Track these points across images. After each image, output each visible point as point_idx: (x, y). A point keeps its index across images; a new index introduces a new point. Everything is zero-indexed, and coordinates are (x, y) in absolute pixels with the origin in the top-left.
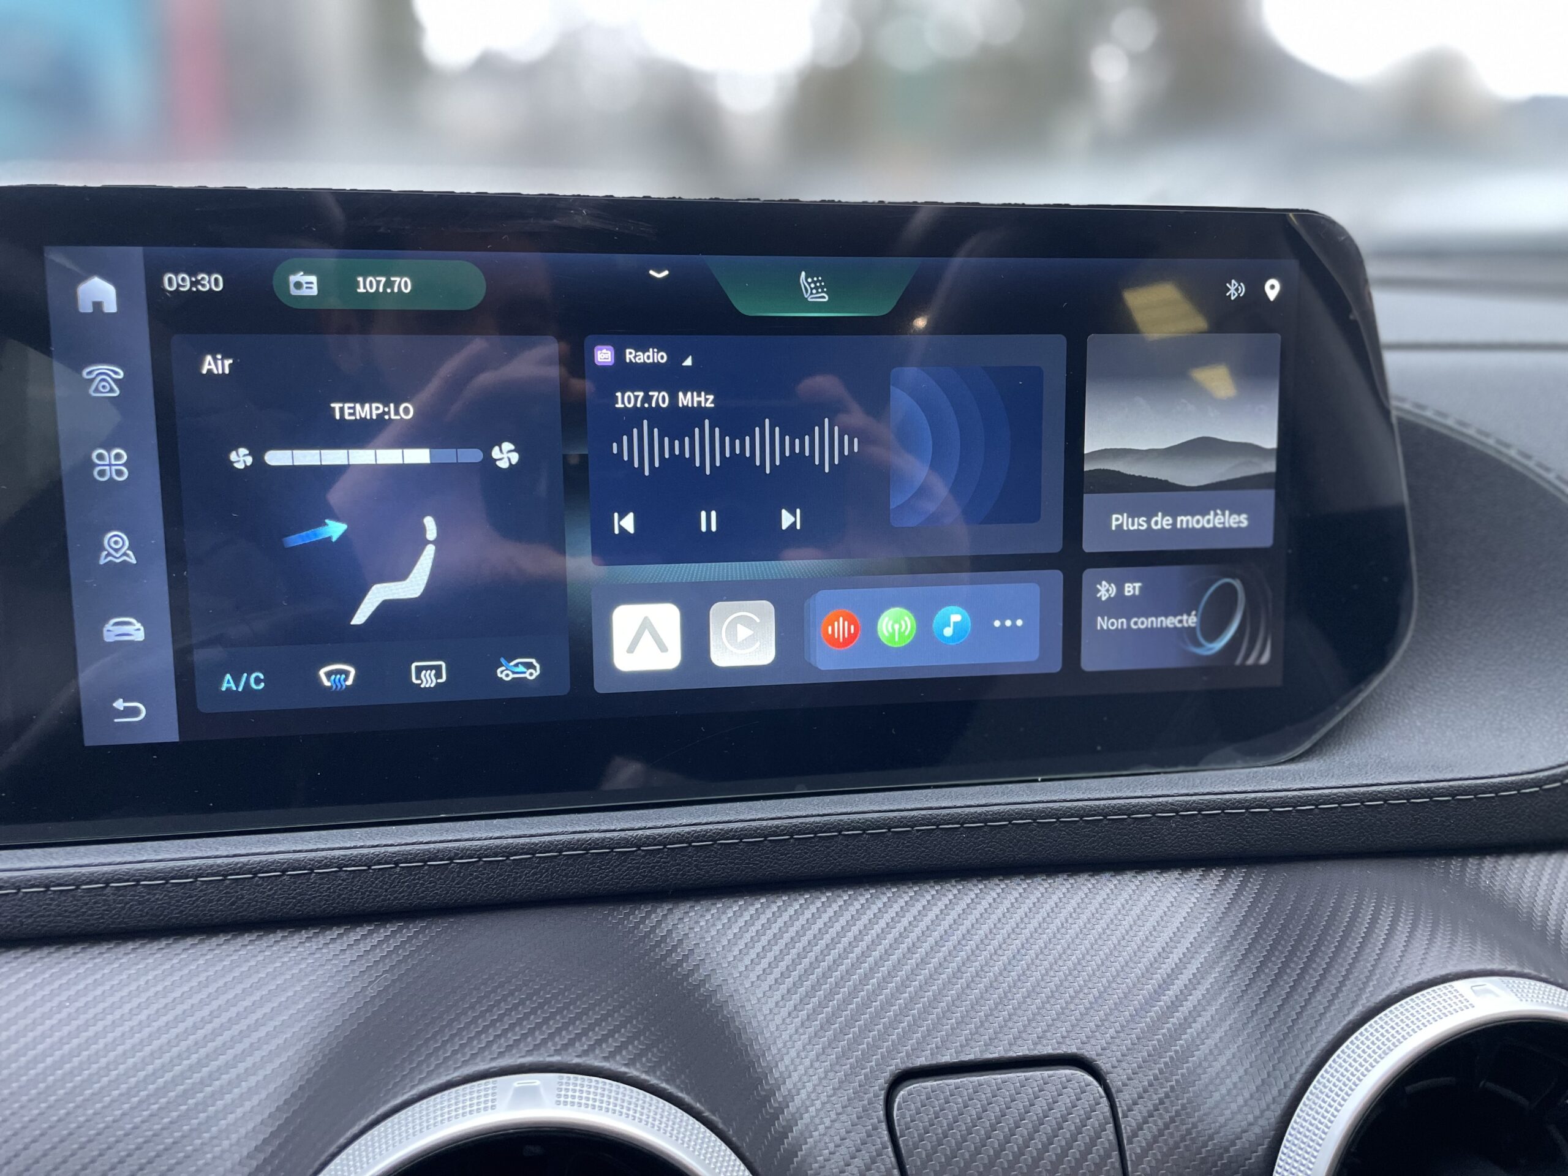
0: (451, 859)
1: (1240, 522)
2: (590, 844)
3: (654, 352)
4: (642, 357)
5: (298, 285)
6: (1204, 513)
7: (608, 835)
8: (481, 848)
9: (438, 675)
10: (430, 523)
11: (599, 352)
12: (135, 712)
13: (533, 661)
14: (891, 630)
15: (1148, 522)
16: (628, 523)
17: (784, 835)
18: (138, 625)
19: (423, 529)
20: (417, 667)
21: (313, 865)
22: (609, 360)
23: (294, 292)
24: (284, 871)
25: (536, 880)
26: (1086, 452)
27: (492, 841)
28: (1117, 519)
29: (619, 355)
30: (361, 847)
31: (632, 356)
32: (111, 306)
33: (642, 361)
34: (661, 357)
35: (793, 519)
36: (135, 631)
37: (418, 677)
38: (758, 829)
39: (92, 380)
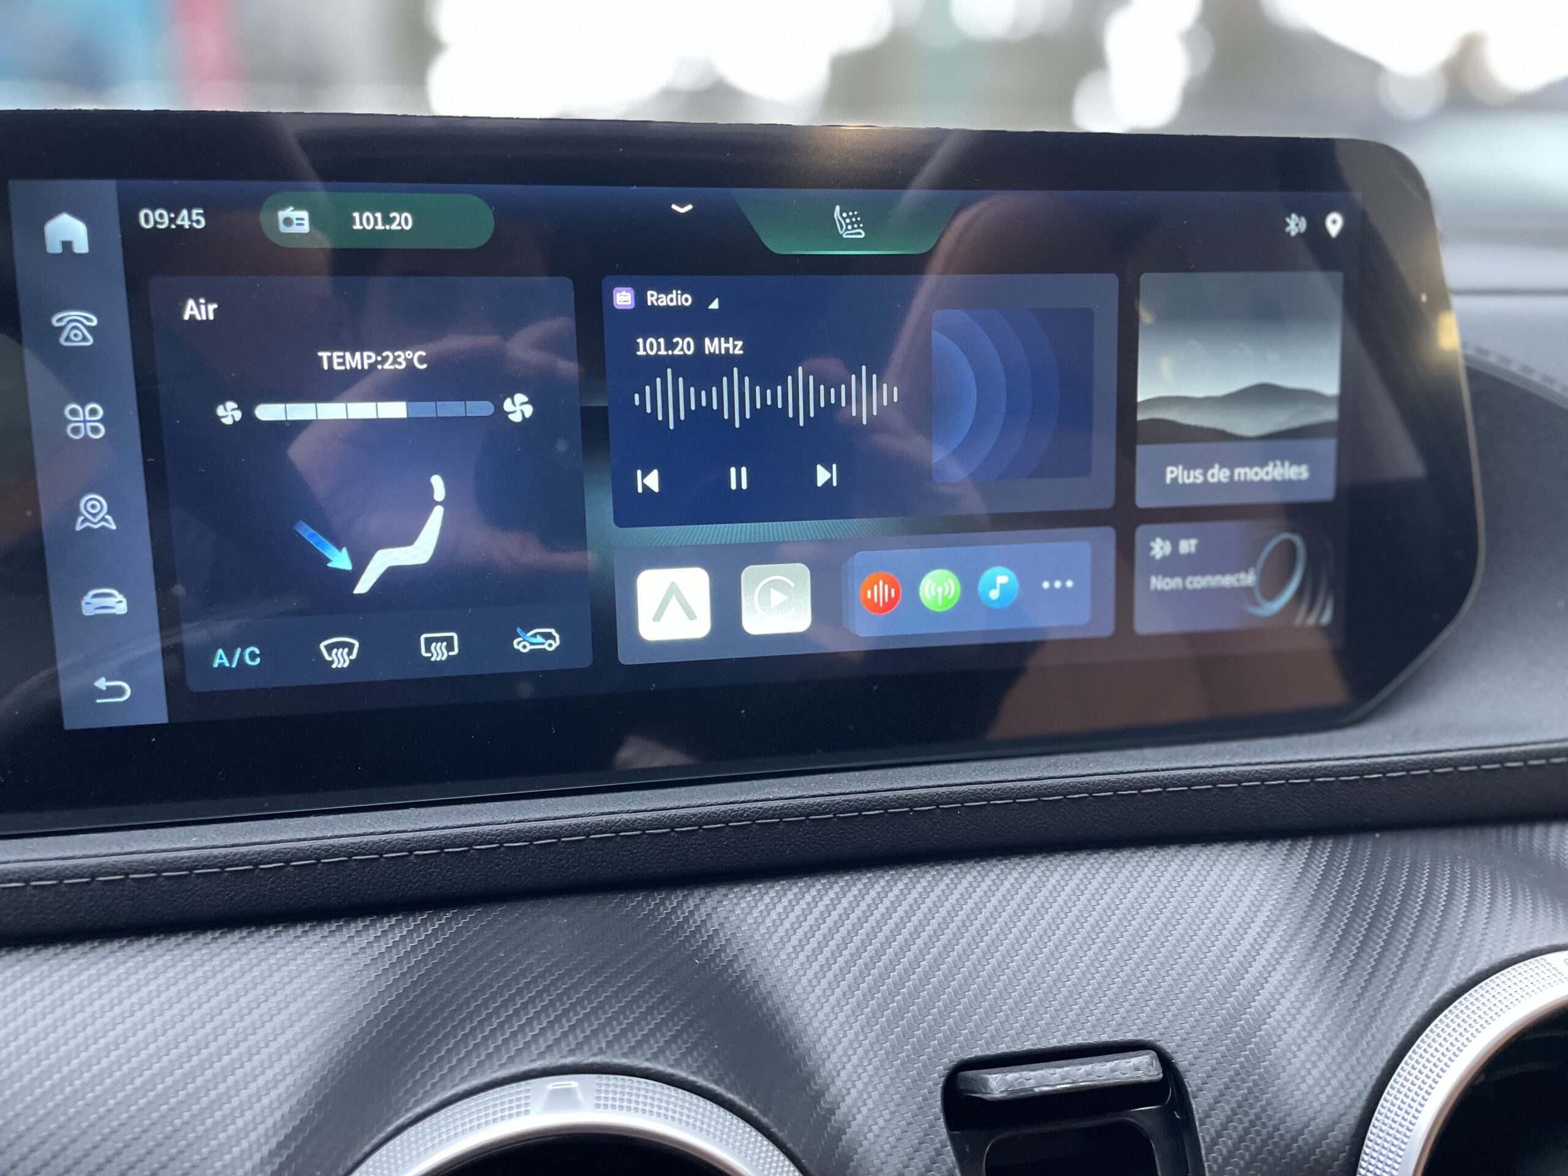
0: (470, 845)
1: (1300, 474)
2: (619, 826)
3: (677, 294)
4: (664, 299)
5: (288, 221)
6: (1263, 465)
7: (640, 816)
8: (501, 833)
9: (450, 648)
10: (437, 482)
11: (618, 294)
12: (120, 691)
13: (553, 631)
14: (933, 593)
15: (1205, 474)
16: (653, 481)
17: (828, 813)
18: (120, 597)
19: (430, 489)
20: (426, 639)
21: (319, 854)
22: (629, 303)
23: (284, 229)
24: (288, 862)
25: (563, 865)
26: (1140, 399)
27: (514, 825)
28: (1172, 472)
29: (640, 298)
30: (372, 834)
31: (654, 299)
32: (82, 246)
33: (664, 304)
34: (685, 300)
35: (828, 475)
36: (117, 604)
37: (428, 650)
38: (799, 807)
39: (62, 329)
